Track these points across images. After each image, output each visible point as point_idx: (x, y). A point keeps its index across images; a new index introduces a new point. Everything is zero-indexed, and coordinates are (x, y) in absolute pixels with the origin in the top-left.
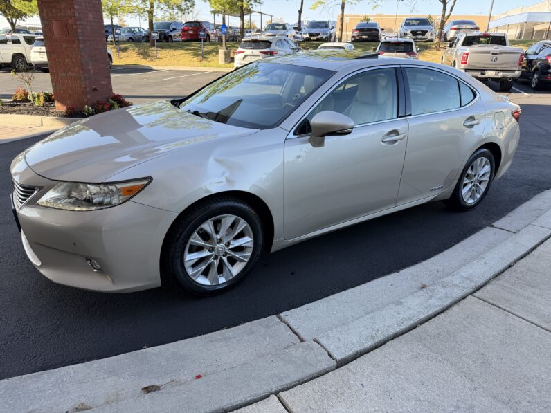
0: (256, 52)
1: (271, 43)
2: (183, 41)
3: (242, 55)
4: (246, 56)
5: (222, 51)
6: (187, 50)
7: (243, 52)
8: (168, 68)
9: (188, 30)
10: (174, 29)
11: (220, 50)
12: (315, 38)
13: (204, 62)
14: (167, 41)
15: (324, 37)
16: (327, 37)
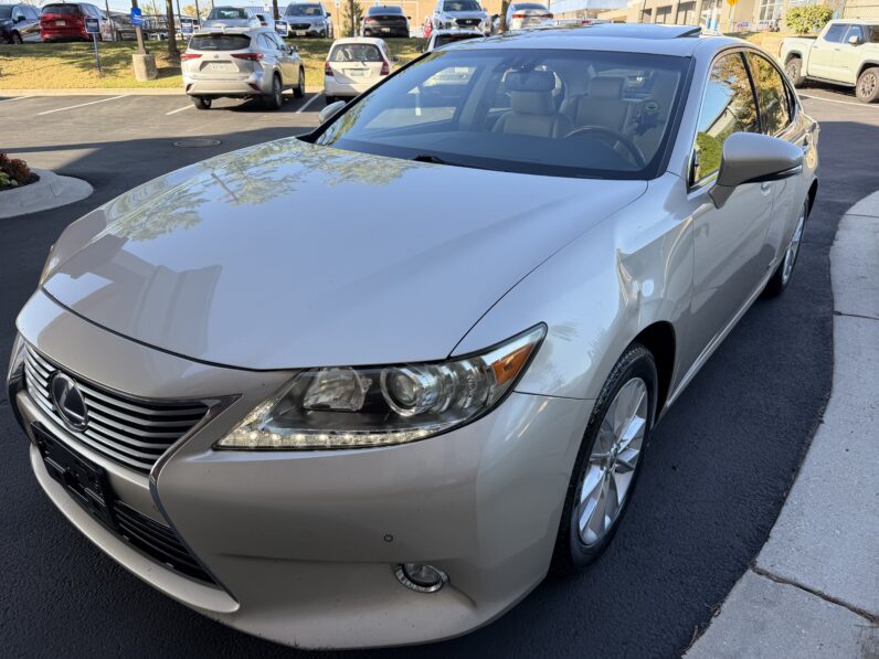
0: (225, 55)
1: (248, 39)
2: (47, 41)
3: (198, 62)
4: (204, 64)
5: (138, 59)
6: (63, 57)
7: (199, 56)
8: (29, 93)
9: (53, 21)
10: (22, 19)
11: (134, 56)
12: (303, 32)
13: (109, 79)
14: (12, 42)
15: (318, 30)
16: (323, 31)
